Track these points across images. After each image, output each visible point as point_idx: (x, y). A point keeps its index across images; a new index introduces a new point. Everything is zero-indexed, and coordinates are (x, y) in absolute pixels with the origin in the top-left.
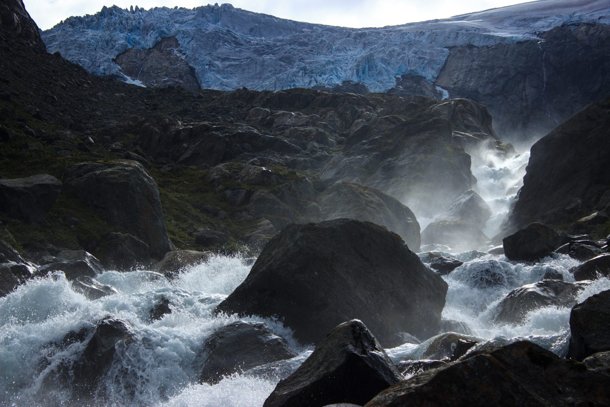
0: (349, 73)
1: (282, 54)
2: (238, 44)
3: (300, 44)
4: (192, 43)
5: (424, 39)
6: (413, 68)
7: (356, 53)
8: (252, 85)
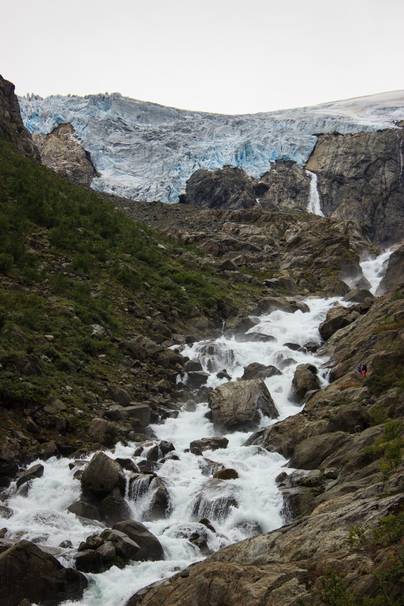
0: (229, 158)
1: (168, 140)
2: (127, 130)
3: (184, 131)
4: (86, 129)
5: (294, 126)
6: (285, 154)
7: (234, 139)
8: (142, 168)
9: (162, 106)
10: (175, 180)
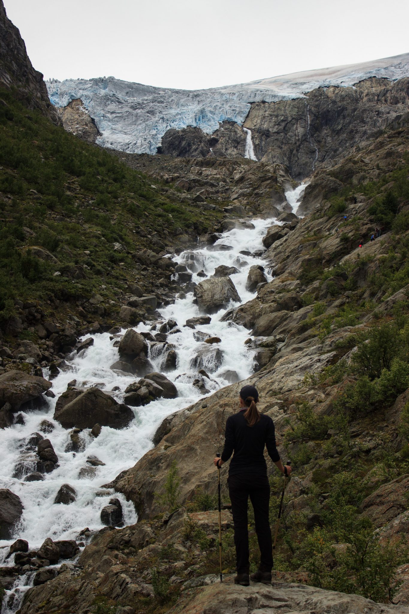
0: (190, 120)
1: (148, 108)
2: (120, 102)
3: (159, 102)
4: (92, 102)
5: (235, 97)
6: (229, 117)
7: (194, 107)
8: (130, 129)
9: (143, 85)
10: (154, 137)
